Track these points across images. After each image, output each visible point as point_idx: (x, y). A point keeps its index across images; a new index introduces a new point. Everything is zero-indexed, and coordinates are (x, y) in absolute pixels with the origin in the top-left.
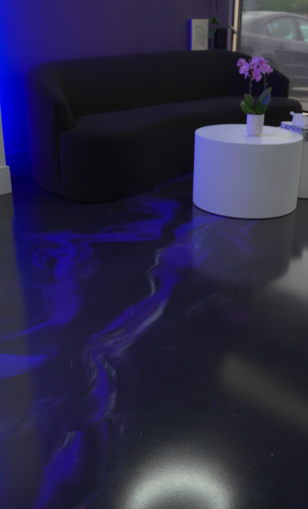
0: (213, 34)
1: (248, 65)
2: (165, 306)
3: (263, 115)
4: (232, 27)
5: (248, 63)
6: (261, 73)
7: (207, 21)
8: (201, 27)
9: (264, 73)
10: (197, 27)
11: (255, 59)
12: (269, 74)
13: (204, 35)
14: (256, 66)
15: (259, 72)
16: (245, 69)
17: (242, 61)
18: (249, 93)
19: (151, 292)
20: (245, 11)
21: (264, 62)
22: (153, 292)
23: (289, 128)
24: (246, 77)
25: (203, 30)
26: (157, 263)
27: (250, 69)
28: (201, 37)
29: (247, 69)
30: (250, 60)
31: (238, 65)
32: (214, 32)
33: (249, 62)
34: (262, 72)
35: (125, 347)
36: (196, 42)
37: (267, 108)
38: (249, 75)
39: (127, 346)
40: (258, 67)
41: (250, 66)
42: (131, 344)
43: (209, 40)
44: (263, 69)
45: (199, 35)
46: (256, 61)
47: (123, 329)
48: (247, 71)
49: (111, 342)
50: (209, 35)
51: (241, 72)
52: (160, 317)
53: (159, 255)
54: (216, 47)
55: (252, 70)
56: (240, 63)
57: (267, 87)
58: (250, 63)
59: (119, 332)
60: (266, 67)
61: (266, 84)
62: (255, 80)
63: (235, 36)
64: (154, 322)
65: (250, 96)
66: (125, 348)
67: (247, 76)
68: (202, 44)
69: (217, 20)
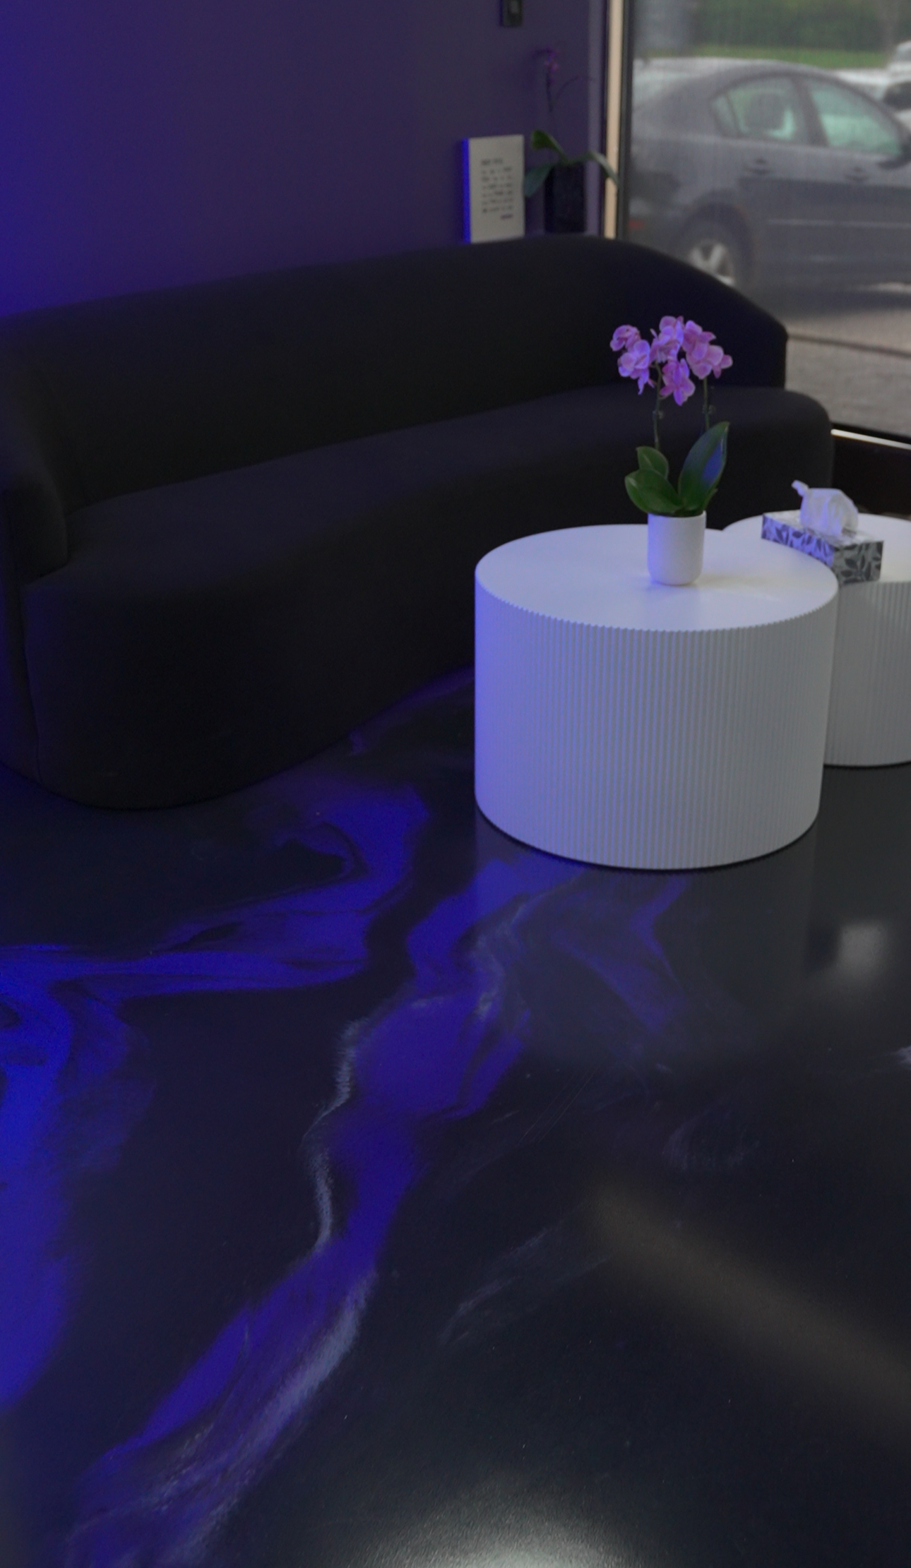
0: (539, 183)
1: (648, 350)
2: (362, 1302)
3: (704, 514)
4: (600, 158)
5: (646, 343)
6: (693, 377)
7: (517, 141)
8: (498, 161)
9: (702, 376)
10: (485, 163)
11: (670, 327)
12: (717, 376)
13: (509, 185)
14: (675, 352)
15: (685, 374)
16: (637, 363)
17: (627, 335)
18: (653, 445)
19: (316, 1235)
20: (645, 58)
21: (702, 340)
22: (325, 1234)
23: (791, 537)
24: (641, 387)
25: (508, 169)
26: (344, 1092)
27: (653, 363)
28: (500, 193)
29: (644, 365)
30: (653, 332)
31: (614, 345)
32: (544, 175)
33: (650, 339)
34: (696, 373)
35: (214, 1513)
36: (485, 211)
37: (715, 491)
38: (651, 383)
39: (220, 1508)
40: (681, 355)
41: (653, 354)
42: (235, 1501)
43: (529, 203)
44: (698, 362)
45: (493, 186)
46: (675, 337)
47: (212, 1426)
48: (643, 371)
49: (169, 1488)
50: (525, 186)
51: (626, 370)
52: (345, 1359)
53: (351, 1053)
54: (549, 227)
55: (662, 365)
56: (621, 340)
57: (714, 422)
58: (655, 342)
59: (197, 1436)
60: (709, 354)
61: (708, 410)
62: (671, 397)
63: (611, 189)
64: (323, 1386)
65: (656, 452)
66: (214, 1523)
67: (647, 386)
68: (504, 217)
69: (552, 139)
